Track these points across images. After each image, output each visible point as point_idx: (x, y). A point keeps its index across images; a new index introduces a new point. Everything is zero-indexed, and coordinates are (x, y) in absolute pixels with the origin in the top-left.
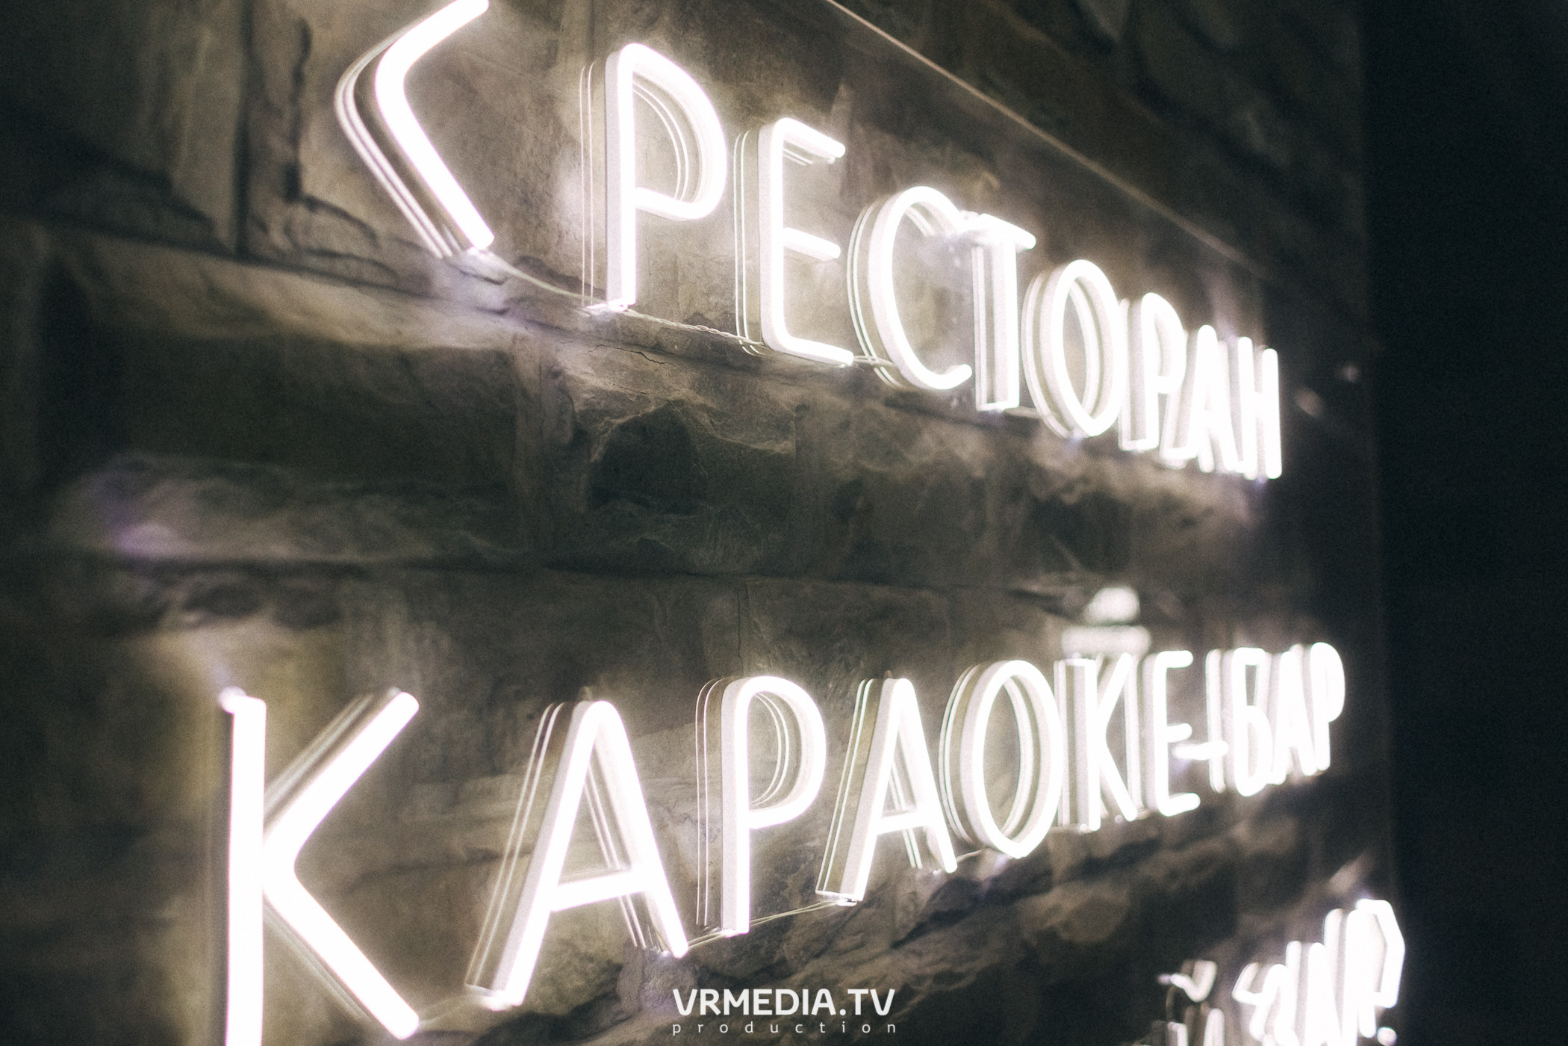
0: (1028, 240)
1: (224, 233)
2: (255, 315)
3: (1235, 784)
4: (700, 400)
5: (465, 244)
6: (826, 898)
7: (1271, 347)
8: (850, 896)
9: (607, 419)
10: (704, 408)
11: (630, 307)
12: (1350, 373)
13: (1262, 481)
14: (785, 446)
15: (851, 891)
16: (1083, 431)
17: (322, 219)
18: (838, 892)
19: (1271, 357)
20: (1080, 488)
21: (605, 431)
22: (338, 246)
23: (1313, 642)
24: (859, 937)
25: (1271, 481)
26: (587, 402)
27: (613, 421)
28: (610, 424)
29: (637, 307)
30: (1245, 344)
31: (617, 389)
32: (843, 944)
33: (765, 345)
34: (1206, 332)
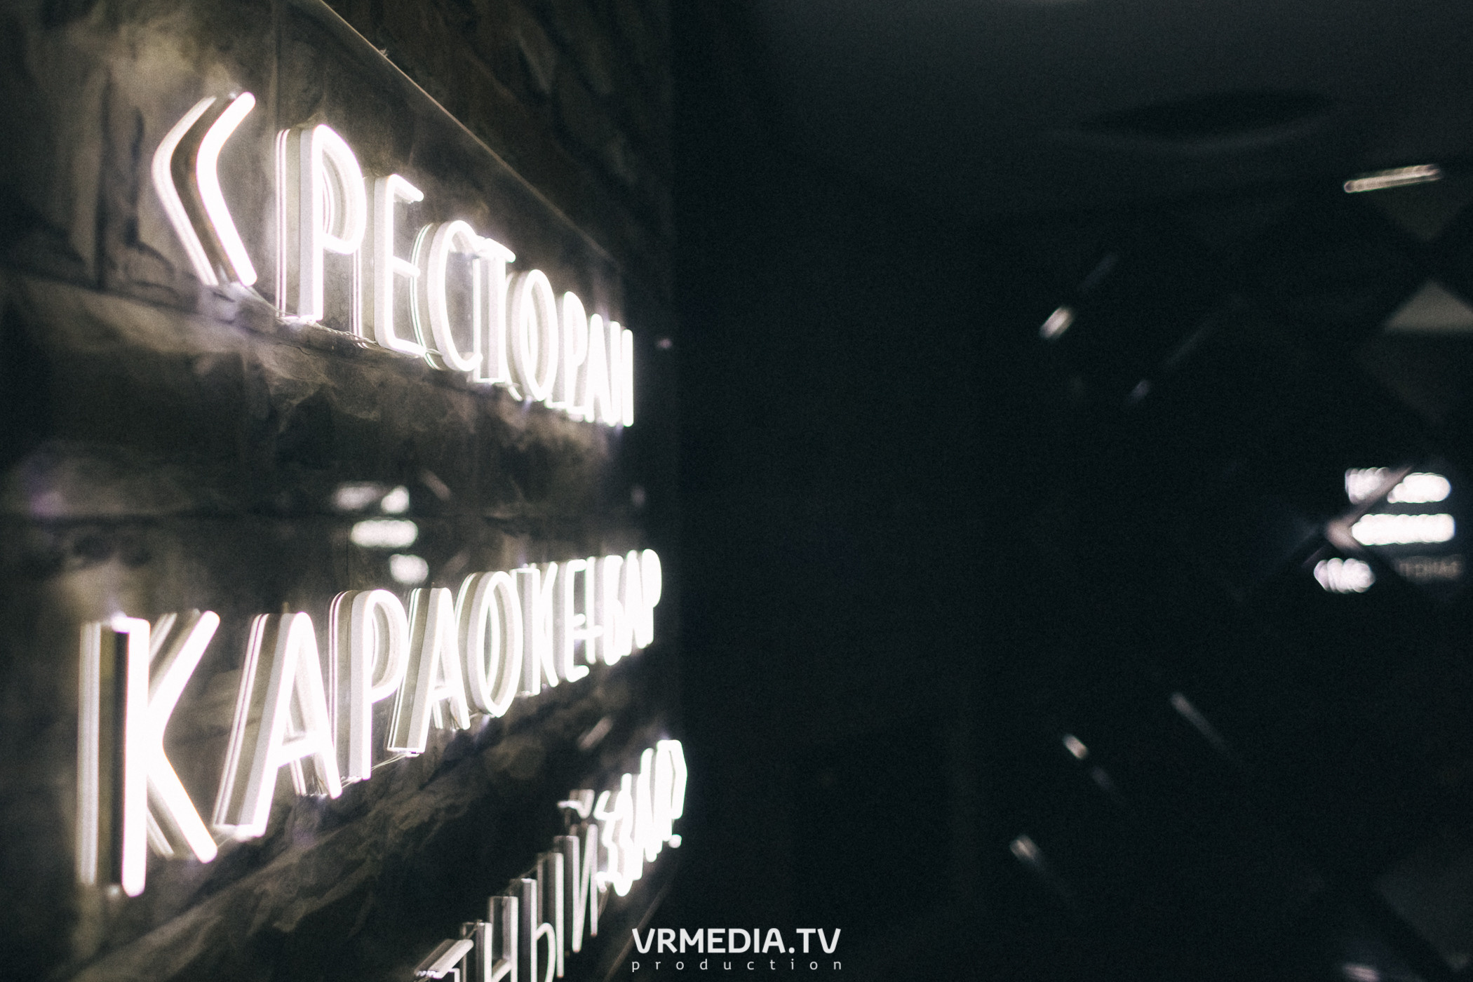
0: (512, 257)
1: (90, 271)
2: (110, 333)
3: (603, 657)
4: (331, 383)
5: (233, 278)
6: (396, 753)
7: (628, 329)
8: (413, 750)
9: (288, 400)
10: (334, 388)
11: (317, 322)
12: (665, 344)
13: (619, 428)
14: (373, 415)
15: (416, 745)
16: (533, 396)
17: (145, 259)
18: (406, 747)
19: (629, 334)
20: (527, 439)
21: (287, 410)
22: (151, 278)
23: (644, 549)
24: (402, 782)
25: (625, 428)
26: (277, 388)
27: (291, 401)
28: (291, 405)
29: (323, 322)
30: (616, 326)
31: (291, 378)
32: (394, 787)
33: (377, 344)
34: (596, 318)
